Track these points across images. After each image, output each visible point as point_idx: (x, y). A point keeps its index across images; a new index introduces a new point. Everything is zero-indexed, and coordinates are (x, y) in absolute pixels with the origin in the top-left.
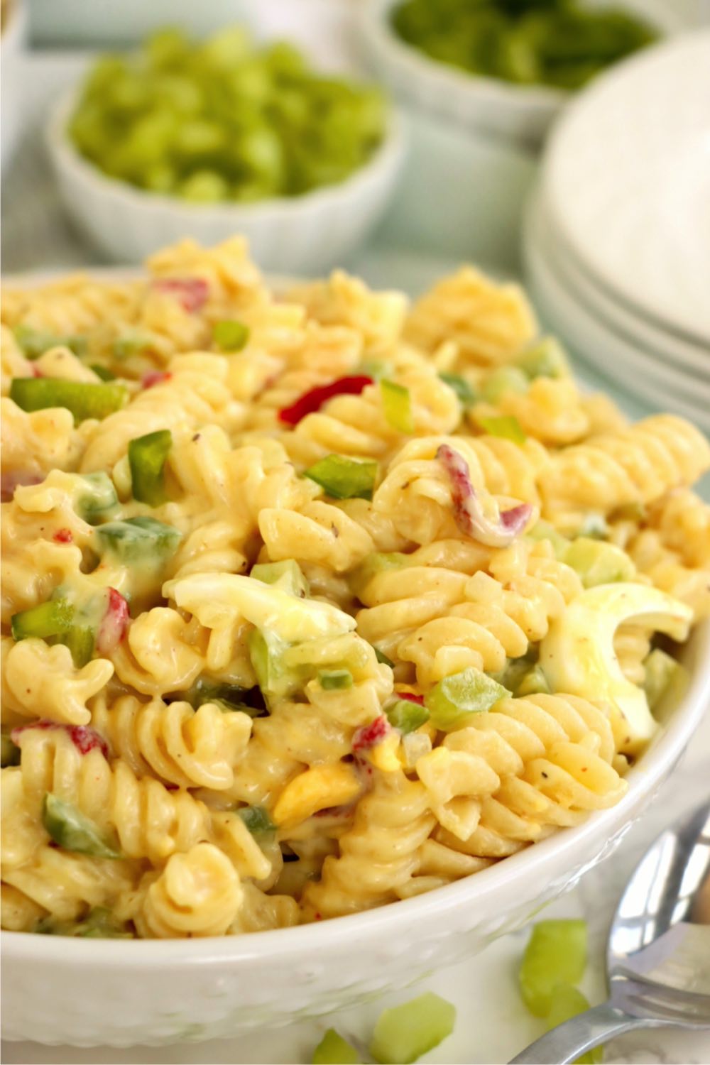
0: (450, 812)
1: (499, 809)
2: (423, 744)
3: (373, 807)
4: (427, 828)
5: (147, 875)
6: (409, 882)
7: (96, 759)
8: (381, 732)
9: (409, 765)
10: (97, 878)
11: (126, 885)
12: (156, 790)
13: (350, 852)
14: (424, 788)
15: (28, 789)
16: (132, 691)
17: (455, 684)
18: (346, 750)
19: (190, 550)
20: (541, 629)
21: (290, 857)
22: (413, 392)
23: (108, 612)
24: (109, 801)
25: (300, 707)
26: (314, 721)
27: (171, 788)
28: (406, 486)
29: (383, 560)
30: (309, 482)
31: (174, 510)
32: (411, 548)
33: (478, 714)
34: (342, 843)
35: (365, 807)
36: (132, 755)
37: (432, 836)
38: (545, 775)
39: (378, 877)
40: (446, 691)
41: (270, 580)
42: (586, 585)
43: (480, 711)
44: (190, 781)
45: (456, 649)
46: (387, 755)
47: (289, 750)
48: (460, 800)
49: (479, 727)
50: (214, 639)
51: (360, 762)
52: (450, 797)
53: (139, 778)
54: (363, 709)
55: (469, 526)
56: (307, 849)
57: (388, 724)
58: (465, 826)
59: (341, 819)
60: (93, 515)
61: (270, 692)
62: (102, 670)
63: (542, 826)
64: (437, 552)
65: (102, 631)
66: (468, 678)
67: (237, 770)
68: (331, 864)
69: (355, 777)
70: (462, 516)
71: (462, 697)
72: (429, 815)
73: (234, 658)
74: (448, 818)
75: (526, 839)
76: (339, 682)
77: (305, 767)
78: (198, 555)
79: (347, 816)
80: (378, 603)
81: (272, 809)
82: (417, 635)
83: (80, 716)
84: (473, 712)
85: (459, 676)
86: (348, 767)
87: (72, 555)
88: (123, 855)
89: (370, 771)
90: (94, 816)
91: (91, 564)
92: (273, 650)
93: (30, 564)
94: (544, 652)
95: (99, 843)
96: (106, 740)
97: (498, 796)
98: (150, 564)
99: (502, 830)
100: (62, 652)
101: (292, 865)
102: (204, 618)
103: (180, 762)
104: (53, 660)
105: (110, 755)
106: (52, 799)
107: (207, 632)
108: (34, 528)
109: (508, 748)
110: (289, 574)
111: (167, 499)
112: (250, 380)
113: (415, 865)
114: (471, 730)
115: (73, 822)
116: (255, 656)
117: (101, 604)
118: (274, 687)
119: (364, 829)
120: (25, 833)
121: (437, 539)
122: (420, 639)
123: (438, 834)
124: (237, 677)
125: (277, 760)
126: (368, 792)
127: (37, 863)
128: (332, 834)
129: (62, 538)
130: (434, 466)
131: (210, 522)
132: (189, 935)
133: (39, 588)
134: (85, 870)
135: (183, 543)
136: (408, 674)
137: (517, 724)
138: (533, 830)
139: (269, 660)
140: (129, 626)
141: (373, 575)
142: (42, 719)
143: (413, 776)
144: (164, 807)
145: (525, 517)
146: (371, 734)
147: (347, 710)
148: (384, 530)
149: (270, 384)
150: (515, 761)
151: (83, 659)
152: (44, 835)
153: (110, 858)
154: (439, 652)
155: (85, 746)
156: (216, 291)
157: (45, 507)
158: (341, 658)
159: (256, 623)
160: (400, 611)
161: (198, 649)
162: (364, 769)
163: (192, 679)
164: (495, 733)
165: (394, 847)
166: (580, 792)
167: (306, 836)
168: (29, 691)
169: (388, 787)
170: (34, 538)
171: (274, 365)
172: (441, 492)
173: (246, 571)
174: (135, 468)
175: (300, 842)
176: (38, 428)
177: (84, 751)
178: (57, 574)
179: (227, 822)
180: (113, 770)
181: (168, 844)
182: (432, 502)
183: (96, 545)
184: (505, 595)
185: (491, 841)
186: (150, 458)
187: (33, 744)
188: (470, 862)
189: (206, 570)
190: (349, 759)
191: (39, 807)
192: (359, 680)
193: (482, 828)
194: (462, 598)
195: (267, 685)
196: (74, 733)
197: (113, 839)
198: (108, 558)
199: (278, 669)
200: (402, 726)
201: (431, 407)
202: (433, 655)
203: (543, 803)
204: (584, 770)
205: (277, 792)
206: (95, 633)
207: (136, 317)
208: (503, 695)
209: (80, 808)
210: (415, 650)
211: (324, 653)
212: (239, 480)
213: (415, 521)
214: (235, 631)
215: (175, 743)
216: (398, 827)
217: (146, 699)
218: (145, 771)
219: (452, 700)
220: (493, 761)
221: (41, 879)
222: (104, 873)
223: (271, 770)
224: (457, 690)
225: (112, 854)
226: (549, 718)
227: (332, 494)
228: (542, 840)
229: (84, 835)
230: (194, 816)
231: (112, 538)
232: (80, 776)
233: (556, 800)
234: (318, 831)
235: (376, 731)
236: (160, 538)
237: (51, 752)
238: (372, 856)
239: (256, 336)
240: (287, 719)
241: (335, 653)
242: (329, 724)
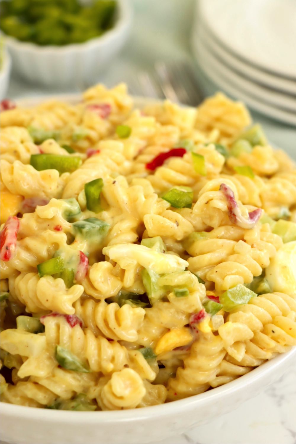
0: (233, 349)
1: (253, 346)
2: (220, 319)
3: (199, 347)
4: (223, 356)
5: (101, 379)
6: (215, 379)
7: (78, 329)
8: (203, 316)
9: (215, 329)
10: (80, 381)
11: (92, 383)
12: (105, 342)
13: (189, 366)
14: (222, 339)
15: (48, 344)
16: (91, 297)
17: (233, 292)
18: (186, 323)
19: (114, 233)
20: (267, 263)
21: (161, 366)
22: (206, 157)
23: (80, 263)
24: (84, 348)
25: (166, 304)
26: (172, 310)
27: (110, 340)
28: (207, 203)
29: (198, 235)
30: (165, 202)
31: (106, 215)
32: (209, 229)
33: (244, 305)
34: (185, 362)
35: (196, 347)
36: (93, 327)
37: (225, 359)
38: (273, 332)
39: (203, 378)
40: (229, 295)
41: (150, 246)
42: (285, 242)
43: (244, 304)
44: (119, 338)
45: (233, 277)
46: (205, 326)
47: (162, 323)
48: (237, 343)
49: (244, 311)
50: (126, 274)
51: (193, 328)
52: (233, 342)
53: (96, 337)
54: (194, 305)
55: (236, 220)
56: (169, 364)
57: (205, 313)
58: (240, 355)
59: (184, 352)
60: (71, 219)
61: (152, 298)
62: (79, 290)
63: (272, 353)
64: (221, 231)
65: (78, 272)
66: (238, 289)
67: (139, 332)
68: (180, 371)
69: (191, 334)
70: (232, 216)
71: (236, 298)
72: (224, 350)
73: (135, 281)
74: (232, 351)
75: (265, 359)
76: (183, 294)
77: (169, 330)
78: (118, 235)
79: (187, 350)
80: (196, 255)
81: (155, 348)
82: (215, 270)
83: (70, 310)
84: (241, 304)
85: (235, 288)
86: (187, 329)
87: (62, 237)
88: (91, 371)
89: (197, 332)
90: (78, 355)
91: (71, 240)
92: (153, 279)
93: (44, 241)
94: (267, 273)
95: (81, 367)
96: (81, 319)
97: (252, 340)
98: (97, 239)
99: (255, 356)
100: (61, 282)
101: (162, 370)
102: (122, 265)
103: (115, 331)
104: (57, 286)
105: (84, 327)
106: (59, 348)
107: (123, 271)
108: (45, 225)
109: (258, 320)
110: (158, 244)
111: (102, 210)
112: (132, 151)
113: (218, 371)
114: (241, 312)
115: (69, 357)
116: (145, 281)
117: (76, 259)
118: (154, 295)
119: (195, 357)
120: (47, 362)
121: (220, 226)
122: (216, 272)
123: (228, 358)
124: (137, 290)
125: (156, 328)
126: (196, 340)
127: (54, 376)
128: (181, 358)
129: (58, 229)
130: (219, 194)
131: (122, 220)
132: (122, 408)
133: (48, 251)
134: (74, 378)
135: (110, 230)
136: (212, 286)
137: (260, 309)
138: (269, 355)
139: (151, 283)
140: (90, 269)
141: (193, 242)
142: (53, 312)
143: (216, 333)
144: (109, 350)
145: (259, 215)
146: (198, 317)
147: (187, 306)
148: (198, 222)
149: (140, 152)
150: (259, 325)
151: (70, 284)
152: (56, 363)
153: (85, 372)
154: (226, 278)
155: (73, 323)
156: (114, 109)
157: (50, 217)
158: (184, 283)
159: (145, 266)
160: (206, 258)
161: (119, 278)
162: (195, 331)
163: (117, 292)
164: (251, 314)
165: (209, 365)
166: (288, 338)
167: (169, 360)
168: (47, 300)
169: (205, 339)
170: (45, 229)
171: (142, 143)
172: (222, 205)
173: (139, 241)
174: (88, 196)
175: (166, 360)
176: (44, 178)
177: (73, 326)
178: (57, 246)
179: (136, 355)
180: (85, 334)
181: (110, 367)
182: (219, 210)
183: (73, 232)
184: (252, 251)
185: (252, 361)
186: (94, 192)
187: (50, 323)
188: (241, 370)
189: (121, 242)
190: (187, 326)
191: (54, 351)
192: (192, 292)
193: (247, 355)
194: (233, 252)
195: (151, 295)
196: (68, 318)
197: (86, 364)
198: (78, 238)
199: (156, 288)
200: (211, 313)
202: (223, 279)
203: (273, 344)
204: (290, 329)
205: (156, 341)
206: (75, 271)
207: (81, 122)
208: (254, 295)
209: (72, 351)
210: (215, 277)
211: (176, 281)
212: (134, 201)
213: (211, 218)
214: (136, 270)
215: (112, 323)
216: (210, 356)
217: (98, 301)
218: (99, 334)
219: (232, 300)
220: (251, 326)
221: (55, 382)
222: (83, 379)
223: (154, 331)
224: (234, 295)
225: (87, 371)
226: (274, 306)
227: (174, 206)
228: (272, 359)
229: (74, 363)
230: (121, 354)
231: (80, 228)
232: (71, 337)
233: (278, 342)
234: (174, 356)
235: (200, 316)
236: (101, 227)
237: (58, 327)
238: (199, 369)
239: (134, 131)
240: (160, 310)
241: (181, 281)
242: (178, 311)
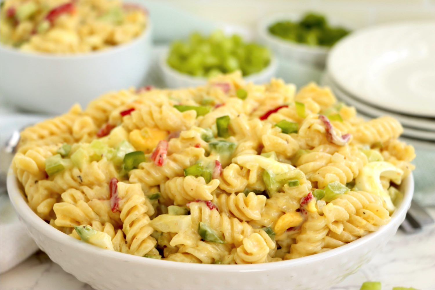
0: (334, 226)
1: (349, 225)
2: (323, 204)
3: (308, 225)
4: (326, 232)
5: (234, 249)
6: (321, 250)
7: (215, 212)
8: (311, 198)
9: (319, 210)
10: (217, 250)
11: (227, 253)
12: (236, 221)
13: (301, 240)
14: (325, 217)
15: (193, 221)
16: (224, 191)
17: (332, 185)
18: (297, 206)
19: (240, 149)
20: (357, 173)
21: (279, 247)
22: (306, 105)
23: (216, 166)
24: (221, 224)
25: (281, 194)
26: (287, 197)
27: (241, 221)
28: (309, 128)
29: (303, 151)
30: (277, 128)
31: (233, 139)
32: (312, 148)
33: (340, 195)
34: (298, 238)
35: (305, 225)
36: (226, 211)
37: (327, 235)
38: (364, 213)
39: (311, 247)
40: (329, 187)
41: (268, 157)
42: (369, 162)
43: (340, 194)
44: (247, 218)
45: (332, 175)
46: (313, 206)
47: (279, 207)
48: (336, 222)
49: (342, 198)
50: (251, 173)
51: (302, 210)
52: (334, 220)
53: (230, 218)
54: (303, 192)
55: (332, 138)
56: (284, 244)
57: (312, 195)
58: (339, 230)
59: (296, 231)
60: (206, 139)
61: (271, 189)
62: (216, 182)
63: (364, 231)
64: (321, 148)
65: (214, 172)
66: (336, 184)
67: (262, 215)
68: (293, 246)
69: (301, 216)
70: (329, 135)
71: (335, 189)
72: (327, 227)
73: (257, 181)
74: (333, 227)
75: (359, 235)
76: (295, 184)
77: (284, 213)
78: (242, 151)
79: (298, 230)
80: (302, 164)
81: (274, 228)
82: (318, 172)
83: (209, 197)
84: (339, 194)
85: (333, 183)
86: (298, 213)
87: (201, 151)
88: (226, 242)
89: (306, 213)
90: (216, 230)
91: (208, 154)
92: (271, 176)
93: (187, 154)
94: (357, 182)
95: (218, 238)
96: (217, 207)
97: (349, 221)
98: (227, 154)
99: (351, 232)
100: (202, 179)
101: (279, 250)
102: (248, 167)
103: (243, 210)
104: (199, 181)
105: (220, 212)
106: (201, 223)
107: (249, 171)
108: (188, 144)
109: (351, 205)
110: (273, 155)
111: (229, 136)
112: (249, 108)
113: (323, 244)
114: (339, 199)
115: (209, 231)
116: (265, 179)
117: (212, 164)
118: (273, 187)
119: (305, 233)
120: (193, 236)
121: (320, 144)
122: (319, 173)
123: (330, 233)
124: (259, 187)
125: (275, 211)
126: (306, 220)
127: (197, 246)
128: (293, 237)
129: (197, 146)
130: (319, 121)
131: (245, 141)
132: (251, 263)
133: (191, 162)
134: (213, 247)
135: (237, 148)
136: (315, 185)
137: (353, 197)
138: (361, 232)
139: (270, 178)
140: (223, 171)
141: (300, 157)
142: (197, 199)
143: (322, 214)
144: (239, 226)
145: (349, 137)
146: (307, 199)
147: (298, 193)
148: (303, 143)
149: (255, 110)
150: (353, 210)
151: (208, 182)
152: (199, 237)
153: (221, 243)
154: (326, 175)
155: (211, 207)
156: (232, 87)
157: (192, 136)
158: (295, 176)
159: (265, 168)
160: (311, 165)
161: (246, 178)
162: (304, 213)
163: (244, 187)
164: (347, 200)
165: (316, 237)
166: (376, 217)
167: (284, 238)
168: (192, 190)
169: (313, 218)
170: (188, 147)
171: (256, 105)
172: (322, 128)
173: (259, 153)
174: (218, 127)
175: (282, 241)
176: (185, 117)
177: (211, 209)
178: (197, 157)
179: (260, 231)
180: (221, 215)
181: (241, 237)
182: (318, 132)
183: (209, 149)
184: (344, 161)
185: (347, 235)
186: (224, 123)
187: (194, 207)
188: (341, 243)
189: (247, 154)
190: (298, 210)
191: (197, 227)
192: (301, 184)
193: (344, 232)
194: (330, 162)
195: (270, 186)
196: (207, 203)
197: (223, 237)
198: (213, 152)
199: (274, 181)
200: (316, 197)
201: (312, 111)
202: (324, 177)
203: (364, 222)
204: (377, 211)
205: (275, 222)
206: (212, 173)
207: (208, 93)
208: (348, 190)
209: (211, 227)
210: (318, 177)
211: (289, 175)
212: (254, 128)
213: (312, 139)
214: (258, 172)
215: (242, 205)
216: (317, 231)
217: (229, 194)
218: (232, 215)
219: (332, 190)
220: (347, 209)
221: (199, 250)
222: (219, 249)
223: (273, 215)
224: (333, 187)
225: (222, 242)
226: (363, 197)
227: (285, 131)
228: (364, 236)
229: (213, 235)
230: (248, 228)
231: (214, 146)
232: (210, 217)
233: (368, 221)
234: (288, 237)
235: (309, 197)
236: (230, 145)
237: (201, 210)
238: (308, 241)
239: (250, 95)
240: (277, 198)
241: (293, 175)
242: (293, 198)
